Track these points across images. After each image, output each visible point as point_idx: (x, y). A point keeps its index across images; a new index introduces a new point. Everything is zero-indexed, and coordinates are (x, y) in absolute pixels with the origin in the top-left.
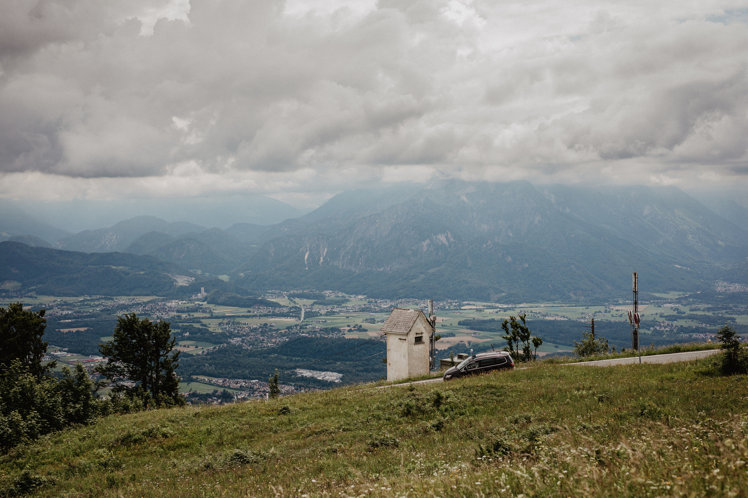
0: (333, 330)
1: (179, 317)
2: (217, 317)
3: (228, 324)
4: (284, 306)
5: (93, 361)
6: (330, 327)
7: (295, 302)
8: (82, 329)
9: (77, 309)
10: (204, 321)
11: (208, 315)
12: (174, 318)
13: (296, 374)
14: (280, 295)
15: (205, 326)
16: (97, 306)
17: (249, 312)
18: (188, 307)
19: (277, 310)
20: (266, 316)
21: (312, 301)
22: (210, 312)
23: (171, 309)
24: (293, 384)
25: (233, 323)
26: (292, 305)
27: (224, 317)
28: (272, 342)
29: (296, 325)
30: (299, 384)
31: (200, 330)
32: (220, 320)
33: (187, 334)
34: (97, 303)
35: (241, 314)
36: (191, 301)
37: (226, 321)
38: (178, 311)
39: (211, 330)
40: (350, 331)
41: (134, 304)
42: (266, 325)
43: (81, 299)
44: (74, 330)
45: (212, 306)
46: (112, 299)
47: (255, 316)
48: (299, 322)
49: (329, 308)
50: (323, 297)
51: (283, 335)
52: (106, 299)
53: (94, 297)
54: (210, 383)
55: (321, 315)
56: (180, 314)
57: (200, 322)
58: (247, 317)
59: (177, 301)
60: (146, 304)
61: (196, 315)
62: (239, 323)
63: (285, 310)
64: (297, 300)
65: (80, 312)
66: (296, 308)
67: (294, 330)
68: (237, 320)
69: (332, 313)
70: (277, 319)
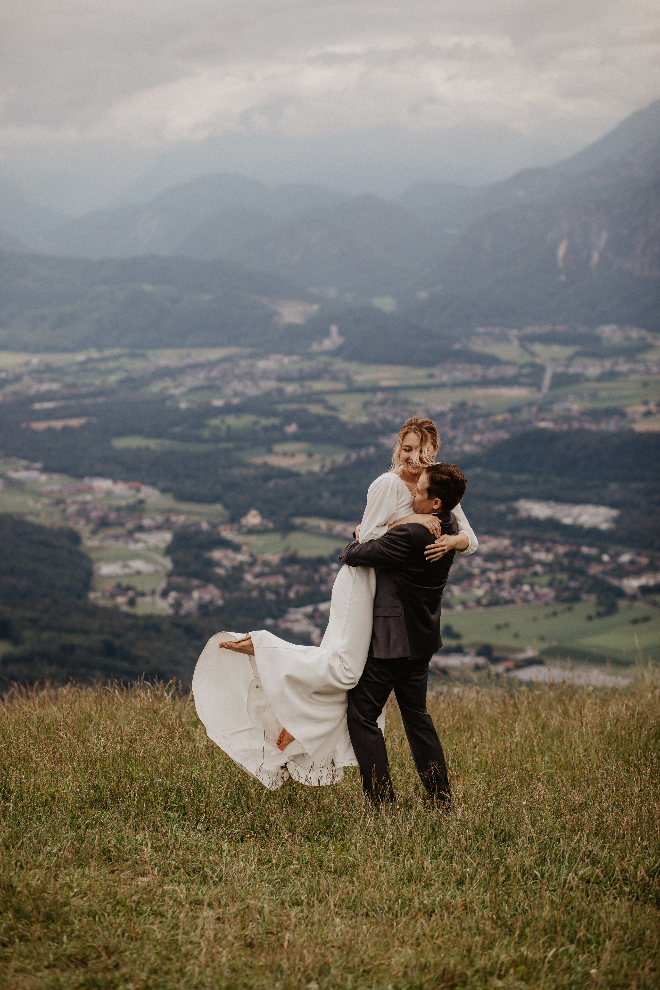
0: (609, 413)
1: (281, 391)
2: (361, 390)
3: (383, 403)
4: (508, 363)
5: (90, 490)
6: (604, 405)
7: (533, 354)
8: (75, 423)
9: (70, 379)
10: (332, 400)
11: (342, 386)
12: (268, 394)
13: (515, 511)
14: (503, 339)
15: (334, 408)
16: (111, 372)
17: (431, 376)
18: (301, 371)
19: (492, 372)
20: (467, 384)
21: (569, 351)
22: (349, 380)
23: (265, 375)
24: (508, 533)
25: (395, 402)
26: (527, 358)
27: (374, 389)
28: (471, 442)
29: (530, 404)
30: (521, 532)
31: (320, 419)
32: (367, 397)
33: (292, 428)
34: (112, 365)
35: (412, 382)
36: (310, 356)
37: (379, 396)
38: (280, 379)
39: (344, 417)
40: (648, 414)
41: (189, 367)
42: (463, 405)
43: (81, 357)
44: (58, 424)
45: (352, 367)
46: (145, 356)
47: (443, 385)
48: (538, 396)
49: (607, 364)
50: (597, 339)
51: (499, 426)
52: (133, 356)
53: (107, 353)
54: (330, 535)
55: (587, 380)
56: (282, 385)
57: (320, 401)
58: (427, 387)
59: (279, 356)
60: (212, 365)
61: (318, 386)
62: (406, 402)
63: (510, 371)
64: (538, 348)
65: (74, 386)
66: (533, 365)
67: (525, 415)
68: (403, 395)
69: (611, 375)
70: (492, 391)
